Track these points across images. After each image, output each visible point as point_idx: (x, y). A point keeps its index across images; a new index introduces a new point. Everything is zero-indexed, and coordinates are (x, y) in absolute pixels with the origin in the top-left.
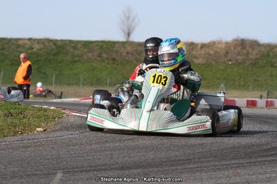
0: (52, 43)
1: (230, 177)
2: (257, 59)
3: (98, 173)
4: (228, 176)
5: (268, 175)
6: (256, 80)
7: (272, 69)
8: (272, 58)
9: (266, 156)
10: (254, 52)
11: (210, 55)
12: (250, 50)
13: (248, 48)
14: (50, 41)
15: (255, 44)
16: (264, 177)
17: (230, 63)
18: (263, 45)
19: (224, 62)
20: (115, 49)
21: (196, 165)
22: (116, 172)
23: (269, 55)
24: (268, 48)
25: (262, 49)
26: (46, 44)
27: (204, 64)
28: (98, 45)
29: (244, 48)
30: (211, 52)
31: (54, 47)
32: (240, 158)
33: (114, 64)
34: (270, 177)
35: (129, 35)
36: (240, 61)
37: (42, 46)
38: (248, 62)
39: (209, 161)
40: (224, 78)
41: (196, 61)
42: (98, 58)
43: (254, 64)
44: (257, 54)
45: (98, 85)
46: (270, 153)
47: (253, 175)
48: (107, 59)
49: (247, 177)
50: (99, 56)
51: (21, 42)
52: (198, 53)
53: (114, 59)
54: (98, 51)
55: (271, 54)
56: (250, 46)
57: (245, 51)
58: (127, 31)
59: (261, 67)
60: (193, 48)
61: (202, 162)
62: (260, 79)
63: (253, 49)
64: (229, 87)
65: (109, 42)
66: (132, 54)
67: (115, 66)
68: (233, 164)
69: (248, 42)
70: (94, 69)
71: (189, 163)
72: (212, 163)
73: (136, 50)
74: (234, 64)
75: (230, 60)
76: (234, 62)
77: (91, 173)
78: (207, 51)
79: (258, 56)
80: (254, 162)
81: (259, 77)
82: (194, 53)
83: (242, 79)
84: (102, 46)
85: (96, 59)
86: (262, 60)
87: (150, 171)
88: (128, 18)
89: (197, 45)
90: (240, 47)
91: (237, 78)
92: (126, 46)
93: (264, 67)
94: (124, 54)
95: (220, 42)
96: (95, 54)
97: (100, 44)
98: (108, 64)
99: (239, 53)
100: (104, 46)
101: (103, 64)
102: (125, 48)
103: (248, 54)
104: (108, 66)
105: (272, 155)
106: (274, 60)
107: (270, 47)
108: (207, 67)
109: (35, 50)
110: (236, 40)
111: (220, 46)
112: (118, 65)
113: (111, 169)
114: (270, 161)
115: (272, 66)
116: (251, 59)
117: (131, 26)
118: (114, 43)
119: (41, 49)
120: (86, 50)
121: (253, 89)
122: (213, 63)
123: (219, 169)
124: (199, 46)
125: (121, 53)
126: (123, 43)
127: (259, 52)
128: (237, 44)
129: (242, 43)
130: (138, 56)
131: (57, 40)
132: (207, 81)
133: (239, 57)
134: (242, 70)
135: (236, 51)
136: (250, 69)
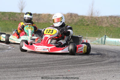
1: (66, 72)
2: (77, 22)
3: (8, 69)
4: (65, 72)
5: (82, 72)
6: (76, 31)
7: (84, 26)
8: (84, 22)
9: (81, 63)
10: (76, 19)
12: (74, 18)
13: (73, 17)
15: (76, 15)
16: (80, 73)
18: (80, 16)
20: (16, 16)
21: (51, 67)
22: (16, 69)
23: (82, 21)
24: (82, 17)
25: (79, 18)
28: (8, 14)
29: (71, 17)
32: (70, 64)
33: (15, 22)
34: (83, 73)
35: (22, 10)
36: (70, 23)
38: (73, 23)
39: (57, 65)
42: (8, 20)
43: (75, 24)
44: (77, 20)
45: (8, 31)
46: (83, 62)
47: (75, 71)
48: (12, 20)
49: (73, 72)
50: (9, 19)
53: (15, 20)
54: (8, 17)
55: (83, 20)
56: (74, 17)
57: (72, 19)
58: (21, 8)
60: (50, 16)
61: (53, 65)
62: (78, 31)
63: (76, 18)
65: (13, 13)
67: (16, 23)
68: (67, 67)
69: (73, 15)
70: (6, 24)
71: (48, 66)
72: (58, 66)
76: (67, 23)
77: (5, 69)
79: (78, 21)
80: (76, 66)
82: (50, 18)
84: (10, 14)
85: (7, 20)
87: (31, 69)
88: (22, 3)
90: (70, 17)
92: (21, 15)
93: (80, 25)
94: (20, 18)
96: (7, 18)
97: (9, 14)
98: (13, 22)
99: (69, 19)
100: (11, 15)
101: (10, 22)
102: (20, 15)
103: (73, 20)
104: (13, 23)
105: (83, 63)
106: (84, 23)
110: (68, 14)
113: (14, 68)
114: (83, 66)
115: (83, 25)
116: (75, 22)
117: (23, 6)
118: (15, 13)
120: (3, 16)
123: (61, 69)
125: (18, 18)
126: (19, 14)
127: (78, 19)
128: (68, 15)
129: (71, 15)
133: (69, 21)
135: (68, 18)
136: (74, 26)
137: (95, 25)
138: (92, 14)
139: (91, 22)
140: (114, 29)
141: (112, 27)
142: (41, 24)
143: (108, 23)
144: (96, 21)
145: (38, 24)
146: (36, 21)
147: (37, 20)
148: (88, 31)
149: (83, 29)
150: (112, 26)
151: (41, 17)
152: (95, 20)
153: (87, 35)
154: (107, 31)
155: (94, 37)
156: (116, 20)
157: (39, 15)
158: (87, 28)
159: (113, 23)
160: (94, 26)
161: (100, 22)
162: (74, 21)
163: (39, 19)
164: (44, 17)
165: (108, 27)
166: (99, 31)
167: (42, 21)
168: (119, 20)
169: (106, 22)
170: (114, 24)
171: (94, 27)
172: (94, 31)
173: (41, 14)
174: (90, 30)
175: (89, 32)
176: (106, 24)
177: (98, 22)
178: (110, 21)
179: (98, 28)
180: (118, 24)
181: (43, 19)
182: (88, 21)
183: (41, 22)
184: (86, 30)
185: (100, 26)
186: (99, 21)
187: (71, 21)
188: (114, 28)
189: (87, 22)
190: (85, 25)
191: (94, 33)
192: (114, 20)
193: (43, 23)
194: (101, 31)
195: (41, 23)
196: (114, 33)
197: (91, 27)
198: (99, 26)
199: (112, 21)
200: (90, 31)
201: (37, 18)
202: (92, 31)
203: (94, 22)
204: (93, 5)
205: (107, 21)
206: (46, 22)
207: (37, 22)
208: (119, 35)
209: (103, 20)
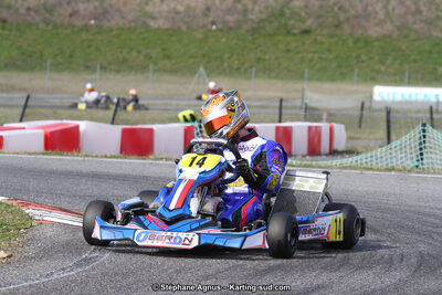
2: (262, 21)
6: (259, 59)
7: (289, 39)
10: (257, 9)
11: (178, 13)
17: (214, 27)
19: (204, 27)
23: (282, 14)
27: (167, 30)
30: (180, 8)
33: (3, 28)
36: (231, 24)
38: (246, 26)
40: (204, 56)
41: (153, 24)
44: (261, 12)
52: (157, 9)
53: (4, 21)
55: (287, 12)
57: (239, 7)
59: (270, 35)
62: (267, 57)
64: (212, 72)
66: (36, 12)
67: (6, 32)
73: (43, 5)
74: (221, 30)
75: (213, 23)
76: (220, 26)
79: (263, 16)
81: (265, 53)
83: (235, 56)
86: (271, 22)
91: (227, 55)
93: (275, 34)
94: (23, 11)
99: (229, 10)
106: (292, 22)
108: (171, 35)
112: (11, 30)
115: (288, 33)
116: (252, 20)
121: (256, 76)
122: (184, 28)
125: (17, 10)
127: (266, 8)
130: (47, 15)
132: (174, 61)
133: (230, 18)
134: (234, 41)
135: (224, 7)
136: (250, 38)
137: (338, 32)
140: (416, 44)
141: (406, 37)
142: (114, 33)
143: (392, 21)
144: (342, 17)
145: (99, 33)
146: (93, 22)
147: (95, 18)
148: (310, 55)
149: (288, 51)
150: (406, 32)
151: (111, 5)
152: (336, 8)
153: (306, 75)
154: (387, 55)
155: (333, 80)
156: (423, 8)
158: (304, 44)
159: (410, 19)
160: (332, 36)
161: (357, 17)
162: (251, 16)
163: (105, 13)
165: (390, 36)
166: (354, 55)
167: (115, 22)
168: (433, 7)
169: (381, 16)
170: (414, 23)
171: (333, 40)
172: (331, 56)
174: (314, 52)
175: (311, 60)
176: (381, 23)
177: (348, 19)
178: (397, 11)
179: (350, 42)
180: (430, 23)
181: (118, 10)
182: (307, 13)
184: (298, 53)
185: (359, 33)
186: (353, 12)
187: (236, 16)
188: (415, 40)
189: (303, 21)
190: (296, 31)
191: (334, 65)
192: (413, 8)
193: (123, 29)
194: (364, 58)
195: (111, 30)
196: (415, 61)
197: (319, 38)
198: (351, 35)
199: (406, 13)
200: (316, 56)
201: (95, 8)
202: (323, 56)
203: (330, 20)
205: (387, 14)
206: (133, 25)
207: (96, 25)
208: (435, 69)
209: (370, 8)
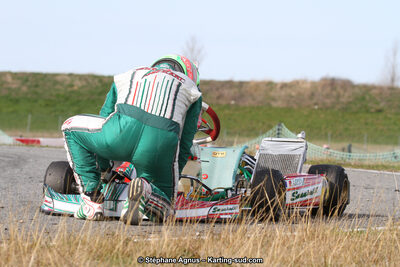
0: (96, 81)
13: (339, 89)
14: (94, 77)
15: (347, 85)
18: (357, 86)
24: (363, 90)
25: (357, 90)
26: (90, 81)
29: (334, 89)
31: (99, 85)
37: (84, 83)
43: (345, 109)
51: (59, 78)
56: (342, 88)
60: (272, 88)
63: (345, 90)
69: (339, 82)
78: (289, 91)
82: (272, 94)
88: (192, 50)
89: (276, 84)
90: (328, 89)
95: (304, 82)
103: (338, 96)
107: (367, 89)
109: (75, 88)
110: (324, 80)
111: (304, 86)
119: (83, 87)
124: (279, 86)
128: (325, 84)
129: (332, 83)
131: (104, 77)
138: (393, 80)
139: (389, 101)
157: (241, 84)
164: (256, 90)
173: (247, 83)
183: (247, 104)
204: (395, 54)
